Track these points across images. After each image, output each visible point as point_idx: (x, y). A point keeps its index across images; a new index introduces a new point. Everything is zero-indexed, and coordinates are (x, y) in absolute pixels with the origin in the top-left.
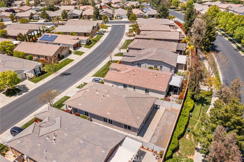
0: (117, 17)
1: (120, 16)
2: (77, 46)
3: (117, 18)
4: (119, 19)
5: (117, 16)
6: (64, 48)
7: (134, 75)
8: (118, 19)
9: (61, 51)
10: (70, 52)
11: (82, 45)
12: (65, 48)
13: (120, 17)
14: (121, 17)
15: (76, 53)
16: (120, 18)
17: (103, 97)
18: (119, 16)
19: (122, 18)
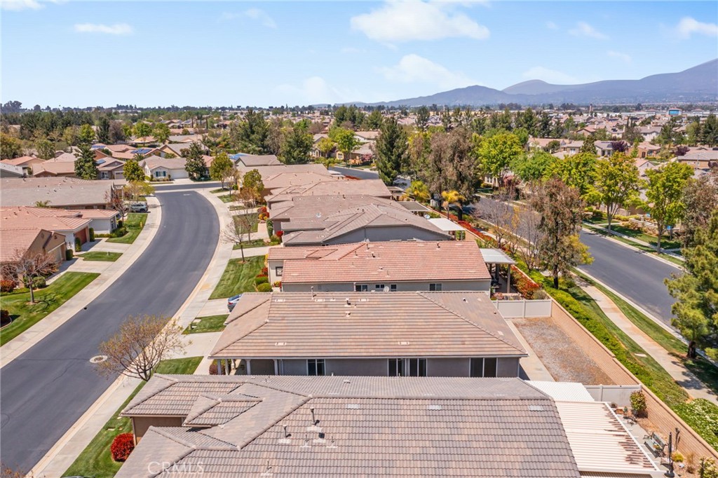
0: (155, 176)
1: (164, 173)
2: (85, 238)
3: (155, 178)
4: (164, 180)
5: (157, 173)
6: (51, 236)
7: (374, 257)
8: (158, 181)
9: (44, 248)
10: (69, 257)
11: (97, 236)
12: (56, 238)
13: (167, 174)
14: (169, 176)
15: (90, 257)
16: (167, 178)
17: (347, 306)
18: (162, 174)
19: (173, 180)
